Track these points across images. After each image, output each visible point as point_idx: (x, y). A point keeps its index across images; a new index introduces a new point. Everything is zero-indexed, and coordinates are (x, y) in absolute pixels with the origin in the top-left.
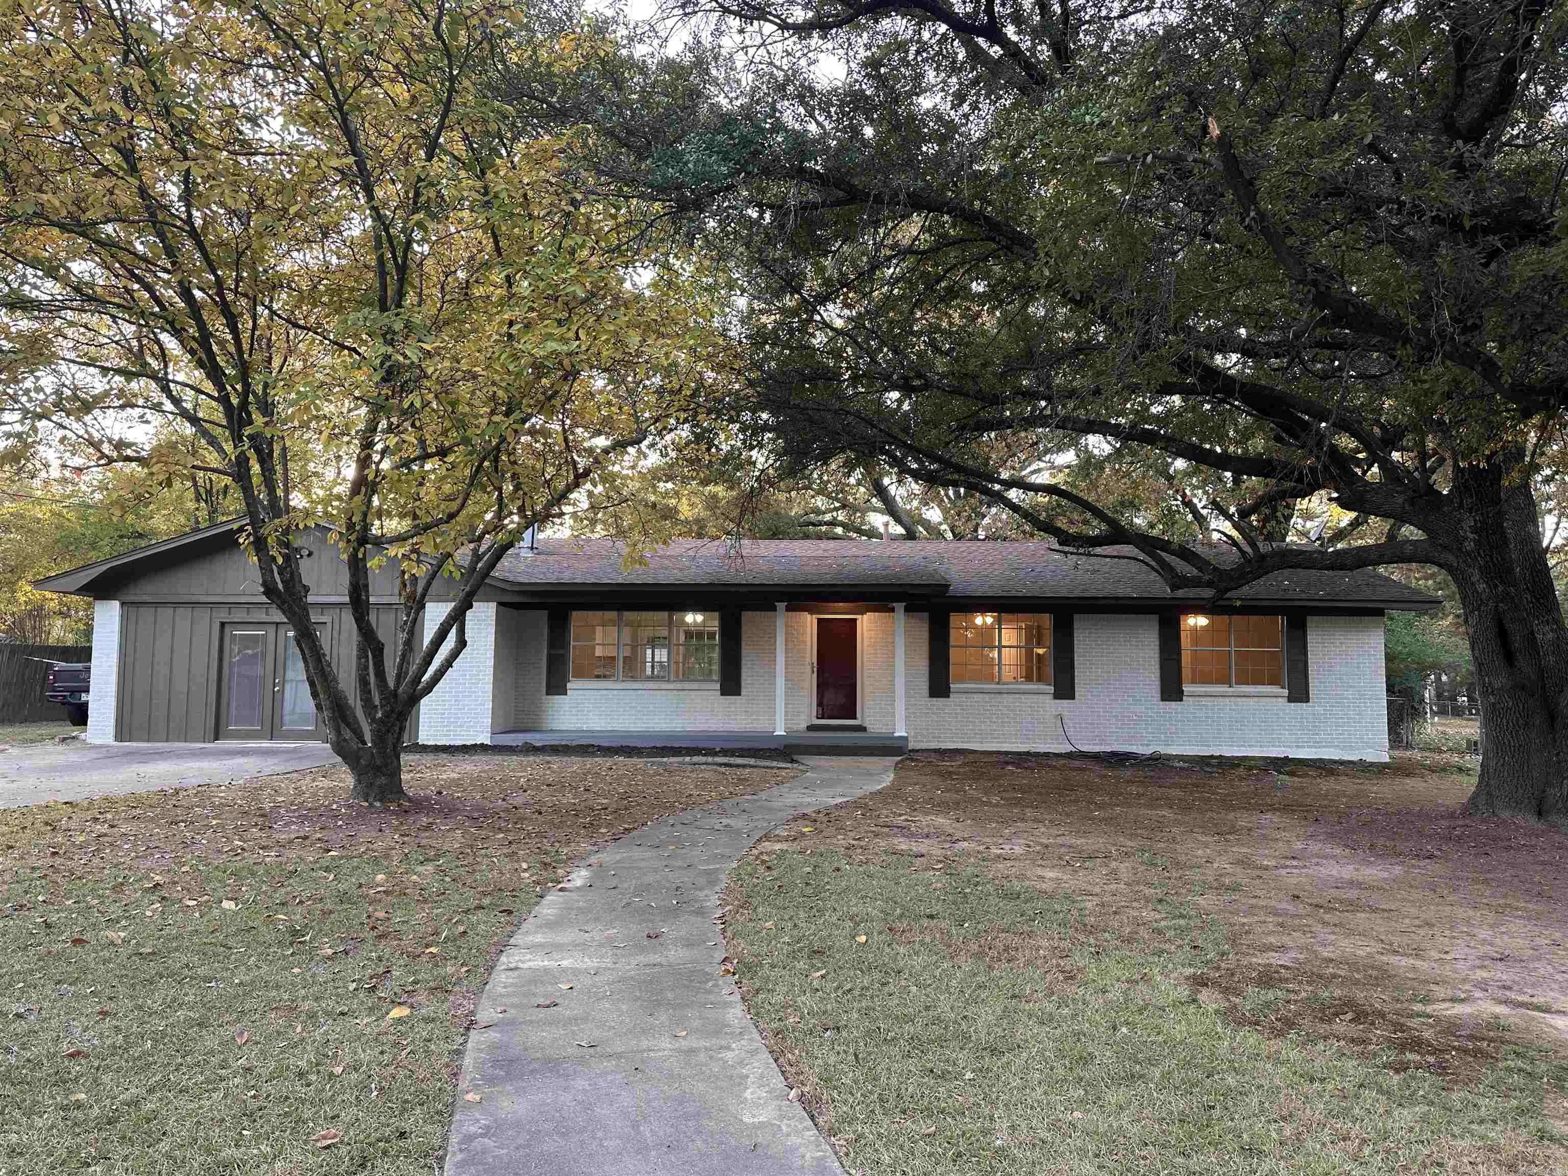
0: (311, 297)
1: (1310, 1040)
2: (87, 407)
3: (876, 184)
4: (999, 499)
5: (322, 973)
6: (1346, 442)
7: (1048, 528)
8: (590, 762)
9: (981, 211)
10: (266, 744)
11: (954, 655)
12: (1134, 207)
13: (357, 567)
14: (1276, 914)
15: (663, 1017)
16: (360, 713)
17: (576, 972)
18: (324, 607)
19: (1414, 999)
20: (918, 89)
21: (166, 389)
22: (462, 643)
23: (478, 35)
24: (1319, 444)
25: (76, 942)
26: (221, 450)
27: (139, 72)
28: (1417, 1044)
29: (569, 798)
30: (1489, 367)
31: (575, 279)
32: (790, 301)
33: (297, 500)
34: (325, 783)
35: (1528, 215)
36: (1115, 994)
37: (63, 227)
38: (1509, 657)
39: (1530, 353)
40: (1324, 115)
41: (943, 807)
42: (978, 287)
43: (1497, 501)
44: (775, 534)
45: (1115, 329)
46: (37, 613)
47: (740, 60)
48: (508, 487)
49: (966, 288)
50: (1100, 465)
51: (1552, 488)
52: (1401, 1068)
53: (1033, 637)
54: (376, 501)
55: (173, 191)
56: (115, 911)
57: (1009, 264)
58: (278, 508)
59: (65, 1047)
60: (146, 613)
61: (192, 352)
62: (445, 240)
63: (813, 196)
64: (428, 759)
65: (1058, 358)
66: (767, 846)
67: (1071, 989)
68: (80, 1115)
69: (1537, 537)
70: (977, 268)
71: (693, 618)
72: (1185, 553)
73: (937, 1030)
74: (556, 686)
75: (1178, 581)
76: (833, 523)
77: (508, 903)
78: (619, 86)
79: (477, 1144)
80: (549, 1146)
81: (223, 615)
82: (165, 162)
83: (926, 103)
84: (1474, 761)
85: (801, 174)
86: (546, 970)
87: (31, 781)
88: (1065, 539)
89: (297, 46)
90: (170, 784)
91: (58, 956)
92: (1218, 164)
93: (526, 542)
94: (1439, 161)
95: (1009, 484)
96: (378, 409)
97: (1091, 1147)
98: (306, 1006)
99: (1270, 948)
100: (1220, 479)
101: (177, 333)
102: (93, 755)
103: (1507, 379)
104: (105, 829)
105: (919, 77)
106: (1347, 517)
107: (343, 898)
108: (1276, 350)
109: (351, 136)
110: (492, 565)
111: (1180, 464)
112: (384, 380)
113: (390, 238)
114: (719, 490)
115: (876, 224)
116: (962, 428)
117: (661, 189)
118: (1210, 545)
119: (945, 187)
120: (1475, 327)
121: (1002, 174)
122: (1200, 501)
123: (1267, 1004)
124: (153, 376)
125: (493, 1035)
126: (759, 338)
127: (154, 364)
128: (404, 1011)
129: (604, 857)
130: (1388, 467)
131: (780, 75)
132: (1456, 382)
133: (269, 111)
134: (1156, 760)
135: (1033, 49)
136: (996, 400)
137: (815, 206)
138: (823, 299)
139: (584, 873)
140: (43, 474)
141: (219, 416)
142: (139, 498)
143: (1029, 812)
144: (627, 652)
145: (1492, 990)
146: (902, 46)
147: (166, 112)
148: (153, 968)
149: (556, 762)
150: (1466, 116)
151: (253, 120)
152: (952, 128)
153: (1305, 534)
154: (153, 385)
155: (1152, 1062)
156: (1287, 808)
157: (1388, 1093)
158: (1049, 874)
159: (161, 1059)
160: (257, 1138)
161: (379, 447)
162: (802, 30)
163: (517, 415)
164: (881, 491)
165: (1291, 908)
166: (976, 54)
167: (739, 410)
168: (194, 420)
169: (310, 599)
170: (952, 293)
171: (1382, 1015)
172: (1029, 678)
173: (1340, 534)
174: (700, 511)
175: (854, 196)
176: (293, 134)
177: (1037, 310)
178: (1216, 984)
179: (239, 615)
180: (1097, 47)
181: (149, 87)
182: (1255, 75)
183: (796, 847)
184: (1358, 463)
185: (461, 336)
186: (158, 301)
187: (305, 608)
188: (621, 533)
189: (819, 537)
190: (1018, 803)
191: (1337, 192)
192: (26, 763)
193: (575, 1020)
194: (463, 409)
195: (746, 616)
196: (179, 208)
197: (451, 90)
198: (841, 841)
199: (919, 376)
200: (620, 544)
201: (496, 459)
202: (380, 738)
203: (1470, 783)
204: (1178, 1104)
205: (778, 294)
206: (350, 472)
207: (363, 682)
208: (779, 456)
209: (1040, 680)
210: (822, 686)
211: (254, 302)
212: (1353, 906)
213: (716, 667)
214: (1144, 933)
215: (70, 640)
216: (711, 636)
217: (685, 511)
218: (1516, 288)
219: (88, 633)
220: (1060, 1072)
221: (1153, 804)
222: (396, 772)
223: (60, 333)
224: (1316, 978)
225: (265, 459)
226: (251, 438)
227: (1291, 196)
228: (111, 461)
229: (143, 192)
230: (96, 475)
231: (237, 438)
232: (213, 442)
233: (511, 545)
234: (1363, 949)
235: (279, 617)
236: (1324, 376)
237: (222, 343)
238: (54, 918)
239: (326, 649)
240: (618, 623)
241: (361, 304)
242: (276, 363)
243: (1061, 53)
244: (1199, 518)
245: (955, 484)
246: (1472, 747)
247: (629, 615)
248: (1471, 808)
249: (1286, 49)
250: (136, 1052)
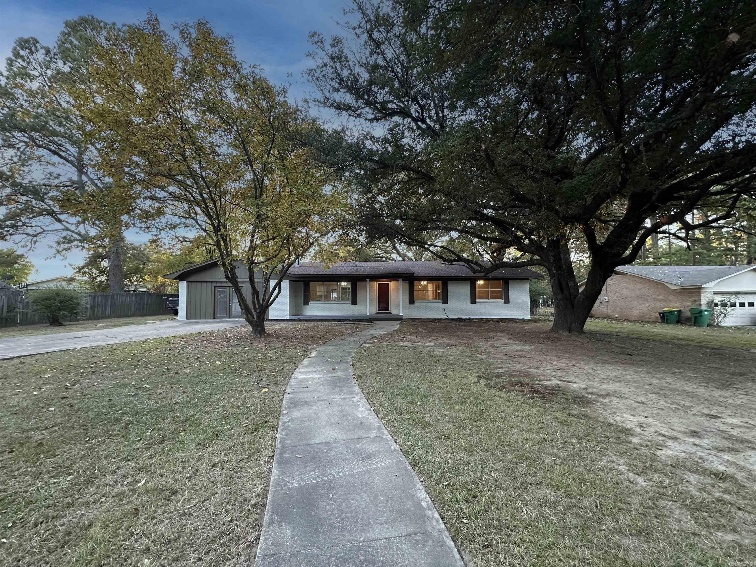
0: (235, 196)
1: (509, 391)
2: (175, 227)
3: (392, 163)
4: (428, 249)
5: (244, 380)
6: (519, 234)
7: (441, 257)
8: (316, 324)
9: (421, 171)
10: (228, 320)
11: (416, 293)
12: (462, 169)
13: (251, 271)
14: (500, 359)
15: (337, 390)
16: (253, 311)
17: (313, 379)
18: (242, 282)
19: (536, 380)
20: (403, 136)
21: (197, 222)
22: (280, 291)
23: (281, 122)
24: (512, 234)
25: (176, 373)
26: (212, 239)
27: (186, 133)
28: (537, 392)
29: (310, 333)
30: (557, 212)
31: (309, 189)
32: (369, 196)
33: (234, 253)
34: (243, 330)
35: (567, 171)
36: (458, 381)
37: (166, 177)
38: (562, 290)
39: (568, 208)
40: (513, 143)
41: (413, 334)
42: (421, 191)
43: (559, 248)
44: (366, 260)
45: (457, 202)
46: (164, 285)
47: (354, 129)
48: (291, 248)
49: (417, 192)
50: (454, 240)
51: (573, 246)
52: (533, 398)
53: (437, 287)
54: (256, 253)
55: (197, 166)
56: (187, 365)
57: (429, 185)
58: (229, 254)
59: (174, 401)
60: (194, 285)
61: (204, 212)
62: (273, 180)
63: (374, 166)
64: (272, 323)
65: (442, 211)
66: (365, 345)
67: (446, 380)
68: (177, 419)
69: (570, 258)
70: (419, 186)
71: (344, 284)
72: (476, 264)
73: (411, 392)
74: (306, 303)
75: (475, 272)
76: (382, 257)
77: (294, 361)
78: (320, 136)
79: (286, 424)
80: (307, 424)
81: (215, 285)
82: (194, 158)
83: (405, 141)
84: (553, 318)
85: (371, 160)
86: (305, 378)
87: (162, 331)
88: (445, 260)
89: (230, 125)
90: (201, 331)
91: (172, 377)
92: (484, 156)
93: (297, 263)
94: (544, 156)
95: (430, 245)
96: (255, 226)
97: (451, 421)
98: (239, 389)
99: (499, 368)
100: (486, 244)
101: (199, 206)
102: (180, 323)
103: (561, 215)
104: (184, 343)
105: (403, 134)
106: (519, 254)
107: (249, 360)
108: (500, 208)
109: (246, 150)
110: (287, 270)
111: (476, 240)
112: (257, 218)
113: (258, 179)
114: (350, 248)
115: (392, 174)
116: (417, 230)
117: (333, 164)
118: (483, 261)
119: (411, 164)
120: (553, 201)
121: (427, 160)
122: (481, 250)
123: (498, 383)
124: (193, 219)
125: (291, 396)
126: (361, 206)
127: (193, 215)
128: (267, 390)
129: (320, 349)
130: (530, 240)
131: (365, 133)
132: (548, 216)
133: (223, 144)
134: (470, 320)
135: (434, 126)
136: (425, 222)
137: (375, 169)
138: (378, 194)
139: (315, 353)
140: (164, 247)
141: (212, 230)
142: (190, 252)
143: (436, 334)
144: (325, 293)
145: (557, 377)
146: (399, 125)
147: (193, 144)
148: (197, 380)
149: (307, 324)
150: (550, 144)
151: (219, 146)
152: (413, 148)
153: (508, 259)
154: (194, 221)
155: (467, 398)
156: (503, 331)
157: (529, 405)
158: (441, 350)
159: (200, 403)
160: (227, 424)
161: (256, 237)
162: (371, 120)
163: (293, 227)
164: (395, 248)
165: (504, 357)
166: (419, 127)
167: (356, 226)
168: (205, 231)
169: (238, 280)
170: (413, 193)
171: (528, 385)
172: (436, 299)
173: (518, 259)
174: (345, 254)
175: (386, 166)
176: (230, 150)
177: (437, 198)
178: (484, 377)
179: (219, 285)
180: (452, 125)
181: (189, 137)
182: (494, 132)
183: (373, 345)
184: (522, 239)
185: (279, 206)
186: (194, 197)
187: (237, 282)
188: (323, 260)
189: (378, 261)
190: (433, 332)
191: (516, 165)
192: (161, 326)
193: (313, 391)
194: (279, 226)
195: (358, 283)
196: (199, 172)
197: (274, 137)
198: (385, 343)
199: (405, 215)
200: (323, 263)
201: (288, 240)
202: (258, 317)
203: (551, 324)
204: (474, 409)
205: (365, 193)
206: (248, 244)
207: (254, 302)
208: (367, 238)
209: (439, 299)
210: (380, 302)
211: (220, 197)
212: (521, 357)
213: (350, 297)
214: (465, 365)
215: (173, 292)
216: (349, 289)
217: (341, 254)
218: (564, 190)
219: (178, 290)
220: (443, 401)
221: (469, 331)
222: (264, 326)
223: (166, 207)
224: (511, 375)
225: (225, 241)
226: (221, 235)
227: (504, 165)
228: (182, 242)
229: (188, 166)
230: (178, 246)
231: (217, 235)
232: (210, 237)
233: (292, 264)
234: (523, 368)
235: (230, 285)
236: (514, 215)
237: (211, 209)
238: (169, 367)
239: (243, 293)
240: (323, 285)
241: (250, 197)
242: (227, 215)
243: (442, 127)
244: (481, 255)
245: (416, 245)
246: (552, 314)
247: (325, 283)
248: (552, 330)
249: (503, 126)
250: (192, 402)
